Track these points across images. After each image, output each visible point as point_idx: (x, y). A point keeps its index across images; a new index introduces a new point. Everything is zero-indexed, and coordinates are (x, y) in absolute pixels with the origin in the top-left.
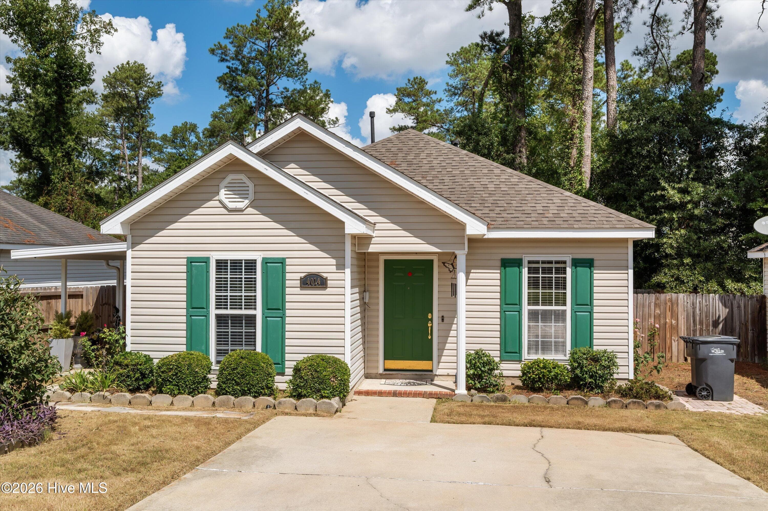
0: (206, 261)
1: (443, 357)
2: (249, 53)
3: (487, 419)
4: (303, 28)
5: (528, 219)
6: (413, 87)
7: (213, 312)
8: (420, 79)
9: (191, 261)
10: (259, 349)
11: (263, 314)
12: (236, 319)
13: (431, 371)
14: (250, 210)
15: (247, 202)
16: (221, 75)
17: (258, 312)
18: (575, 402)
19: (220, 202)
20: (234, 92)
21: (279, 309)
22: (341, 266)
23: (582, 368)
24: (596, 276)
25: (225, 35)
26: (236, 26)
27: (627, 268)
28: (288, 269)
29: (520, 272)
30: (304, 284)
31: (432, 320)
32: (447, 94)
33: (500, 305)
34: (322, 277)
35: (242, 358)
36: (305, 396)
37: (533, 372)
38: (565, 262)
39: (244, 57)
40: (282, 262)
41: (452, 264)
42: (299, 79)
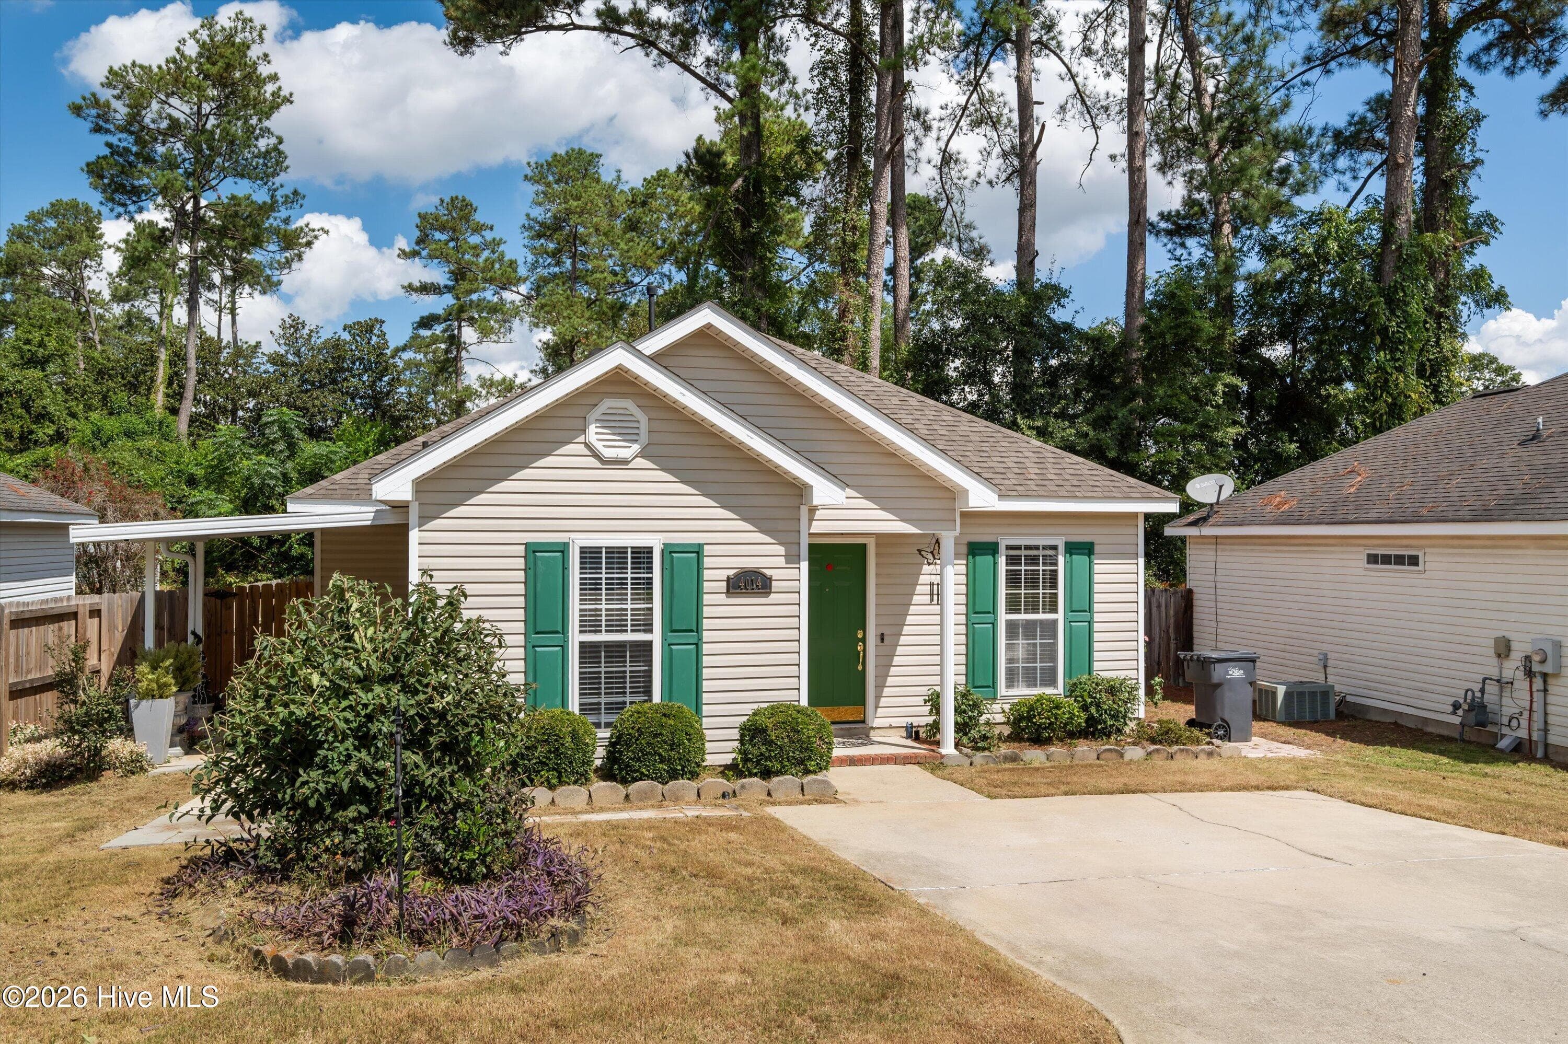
0: (563, 549)
1: (883, 699)
2: (154, 121)
4: (270, 88)
6: (450, 214)
7: (576, 638)
8: (464, 200)
9: (532, 550)
10: (657, 698)
11: (664, 639)
12: (616, 651)
13: (863, 722)
14: (641, 462)
15: (636, 448)
16: (92, 159)
17: (656, 637)
18: (1108, 755)
19: (587, 445)
20: (117, 196)
21: (692, 631)
22: (792, 558)
23: (1098, 706)
24: (1097, 568)
25: (104, 80)
26: (129, 64)
27: (1136, 556)
28: (707, 562)
29: (995, 563)
30: (734, 588)
31: (864, 640)
32: (526, 234)
33: (967, 615)
34: (764, 575)
35: (664, 715)
36: (778, 773)
37: (1039, 714)
38: (1055, 548)
39: (143, 128)
40: (698, 551)
41: (932, 553)
42: (266, 184)
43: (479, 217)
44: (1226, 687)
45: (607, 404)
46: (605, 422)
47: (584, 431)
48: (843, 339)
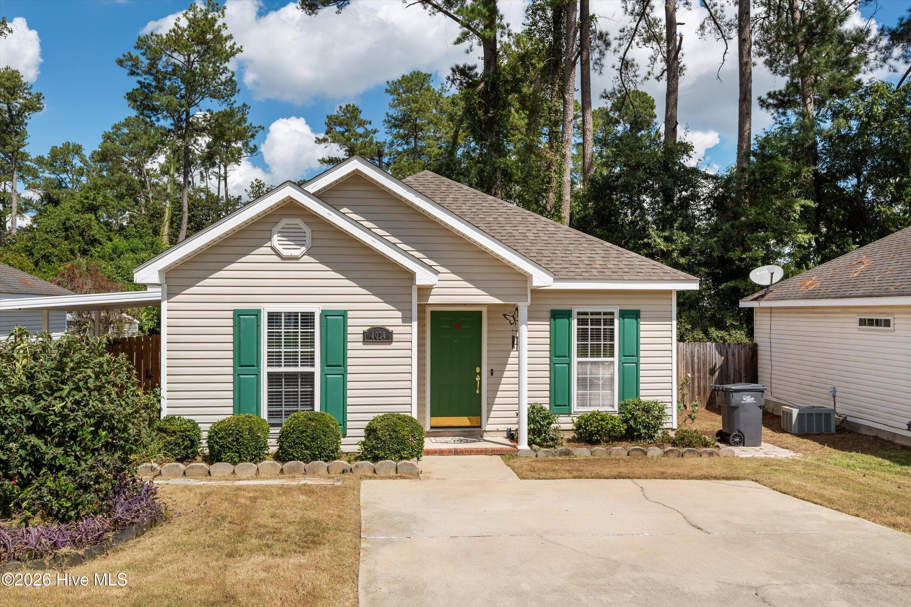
0: (257, 314)
1: (492, 413)
2: (164, 67)
3: (575, 473)
4: (229, 44)
5: (577, 270)
6: (345, 115)
7: (265, 369)
8: (354, 107)
9: (238, 314)
10: (317, 408)
11: (322, 371)
12: (291, 378)
13: (480, 427)
14: (307, 258)
15: (303, 249)
16: (131, 91)
17: (317, 370)
18: (635, 453)
19: (272, 248)
20: (145, 112)
21: (340, 366)
22: (407, 319)
23: (635, 419)
24: (642, 327)
25: (136, 45)
26: (149, 34)
27: (671, 319)
28: (350, 322)
29: (570, 324)
30: (367, 339)
31: (480, 374)
33: (550, 358)
34: (387, 331)
35: (310, 419)
36: (383, 458)
37: (591, 424)
38: (612, 314)
39: (158, 72)
40: (344, 314)
41: (513, 316)
42: (226, 101)
43: (362, 117)
44: (740, 409)
45: (284, 222)
46: (283, 233)
47: (270, 239)
48: (548, 183)
